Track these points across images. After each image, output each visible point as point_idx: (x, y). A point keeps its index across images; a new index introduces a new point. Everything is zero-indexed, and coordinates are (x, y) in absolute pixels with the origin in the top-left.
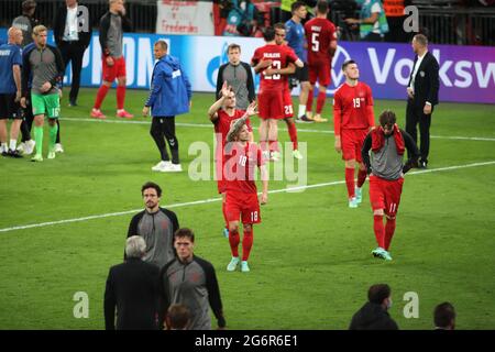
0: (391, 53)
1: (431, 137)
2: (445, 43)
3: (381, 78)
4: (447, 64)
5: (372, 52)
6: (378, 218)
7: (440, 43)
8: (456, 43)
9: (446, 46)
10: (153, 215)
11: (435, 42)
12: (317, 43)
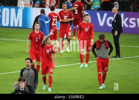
0: (105, 15)
1: (120, 46)
2: (126, 11)
3: (102, 24)
4: (127, 19)
5: (98, 14)
6: (99, 75)
7: (124, 11)
8: (130, 11)
9: (126, 12)
10: (28, 70)
11: (122, 11)
12: (77, 11)
